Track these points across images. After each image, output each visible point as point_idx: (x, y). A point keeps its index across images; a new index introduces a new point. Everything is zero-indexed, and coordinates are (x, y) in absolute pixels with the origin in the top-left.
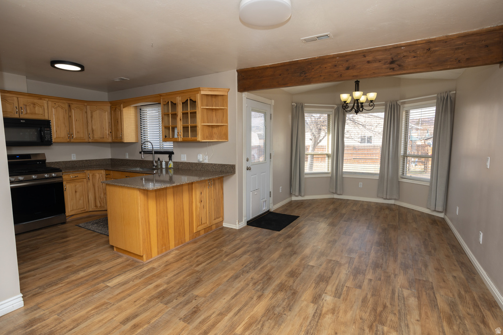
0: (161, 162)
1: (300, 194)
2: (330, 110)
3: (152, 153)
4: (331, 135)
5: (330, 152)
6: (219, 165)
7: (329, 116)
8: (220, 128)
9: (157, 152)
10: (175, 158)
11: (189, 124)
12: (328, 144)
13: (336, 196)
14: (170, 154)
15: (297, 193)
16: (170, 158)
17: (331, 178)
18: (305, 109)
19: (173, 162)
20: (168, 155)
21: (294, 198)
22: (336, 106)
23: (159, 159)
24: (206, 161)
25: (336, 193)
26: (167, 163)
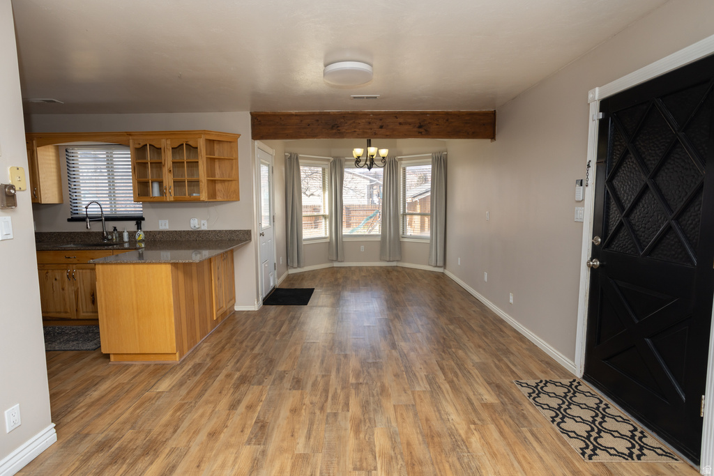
0: (121, 235)
1: (299, 266)
2: (326, 163)
3: (101, 220)
4: (327, 193)
5: (327, 213)
6: (226, 231)
7: (324, 170)
8: (226, 183)
9: (109, 219)
10: (146, 226)
11: (186, 178)
12: (324, 204)
13: (336, 264)
14: (139, 220)
15: (296, 265)
16: (139, 227)
17: (330, 243)
18: (300, 161)
19: (144, 232)
20: (134, 222)
21: (292, 271)
22: (332, 159)
23: (115, 229)
24: (205, 228)
25: (337, 260)
26: (132, 235)
